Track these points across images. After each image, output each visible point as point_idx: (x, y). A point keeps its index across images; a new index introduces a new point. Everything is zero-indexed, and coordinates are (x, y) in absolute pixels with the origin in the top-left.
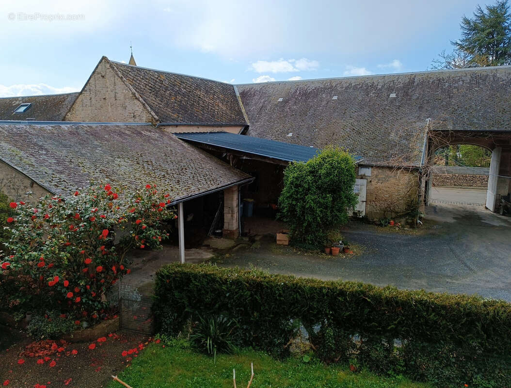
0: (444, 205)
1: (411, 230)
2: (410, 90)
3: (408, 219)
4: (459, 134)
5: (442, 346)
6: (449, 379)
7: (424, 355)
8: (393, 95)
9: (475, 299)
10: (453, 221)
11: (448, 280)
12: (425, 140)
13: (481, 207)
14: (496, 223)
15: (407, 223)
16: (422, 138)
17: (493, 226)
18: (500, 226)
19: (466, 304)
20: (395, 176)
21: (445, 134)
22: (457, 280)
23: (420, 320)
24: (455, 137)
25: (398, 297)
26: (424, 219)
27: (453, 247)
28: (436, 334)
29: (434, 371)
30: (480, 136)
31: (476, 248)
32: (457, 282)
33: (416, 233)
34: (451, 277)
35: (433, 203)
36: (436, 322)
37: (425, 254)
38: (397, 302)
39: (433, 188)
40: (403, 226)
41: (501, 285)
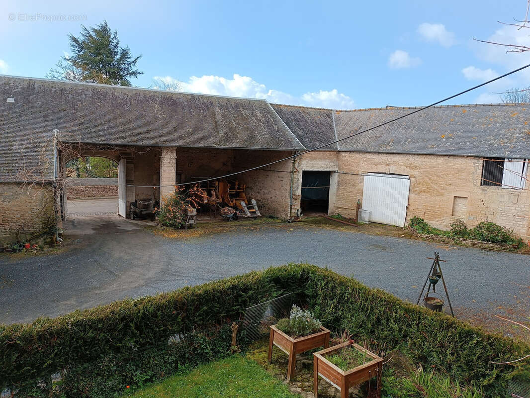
0: (81, 217)
1: (51, 249)
2: (31, 97)
3: (45, 239)
4: (88, 147)
5: (103, 360)
6: (112, 389)
7: (85, 377)
8: (11, 100)
9: (127, 303)
10: (92, 232)
11: (96, 292)
12: (55, 152)
13: (114, 215)
14: (129, 228)
15: (46, 243)
16: (52, 150)
17: (128, 231)
18: (133, 230)
19: (120, 310)
20: (25, 193)
21: (75, 145)
22: (105, 289)
23: (77, 343)
24: (85, 149)
25: (51, 327)
26: (63, 236)
27: (96, 258)
28: (95, 350)
29: (98, 388)
30: (108, 148)
31: (117, 254)
32: (105, 291)
33: (57, 251)
34: (99, 288)
35: (70, 217)
36: (94, 338)
37: (70, 271)
38: (51, 334)
39: (68, 201)
40: (41, 247)
41: (142, 282)
